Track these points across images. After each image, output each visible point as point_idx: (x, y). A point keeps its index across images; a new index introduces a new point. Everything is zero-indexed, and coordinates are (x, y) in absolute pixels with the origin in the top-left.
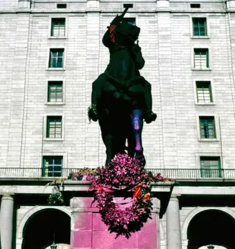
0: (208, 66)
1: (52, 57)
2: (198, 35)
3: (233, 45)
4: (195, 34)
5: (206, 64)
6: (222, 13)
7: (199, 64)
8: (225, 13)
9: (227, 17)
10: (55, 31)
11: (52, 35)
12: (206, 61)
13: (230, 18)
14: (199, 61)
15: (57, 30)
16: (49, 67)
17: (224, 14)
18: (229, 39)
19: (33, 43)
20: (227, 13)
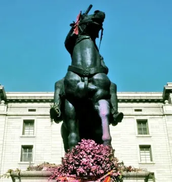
0: (151, 160)
1: (23, 153)
2: (142, 134)
3: (171, 142)
4: (139, 134)
5: (150, 159)
6: (160, 115)
7: (144, 159)
8: (162, 115)
9: (164, 118)
10: (26, 130)
11: (23, 134)
12: (149, 156)
13: (166, 120)
14: (144, 156)
15: (28, 130)
16: (21, 161)
17: (161, 117)
18: (167, 137)
19: (7, 140)
20: (164, 115)
